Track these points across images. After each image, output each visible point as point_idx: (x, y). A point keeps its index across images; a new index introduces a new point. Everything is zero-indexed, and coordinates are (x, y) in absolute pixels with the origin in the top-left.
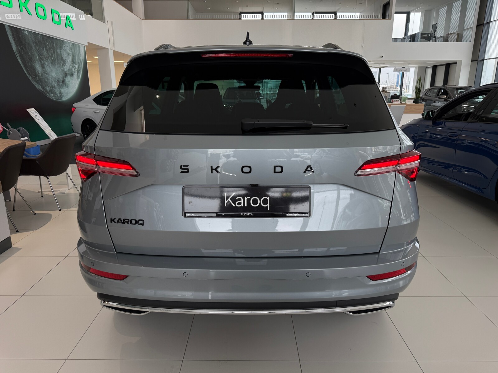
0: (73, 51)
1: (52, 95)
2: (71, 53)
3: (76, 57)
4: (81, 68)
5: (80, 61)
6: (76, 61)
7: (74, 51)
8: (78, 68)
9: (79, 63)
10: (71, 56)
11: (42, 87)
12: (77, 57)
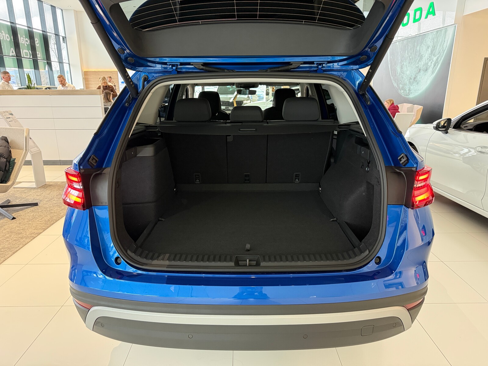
0: (435, 41)
1: (403, 91)
2: (432, 44)
4: (441, 59)
5: (441, 50)
8: (437, 59)
9: (439, 52)
11: (397, 85)
12: (438, 47)
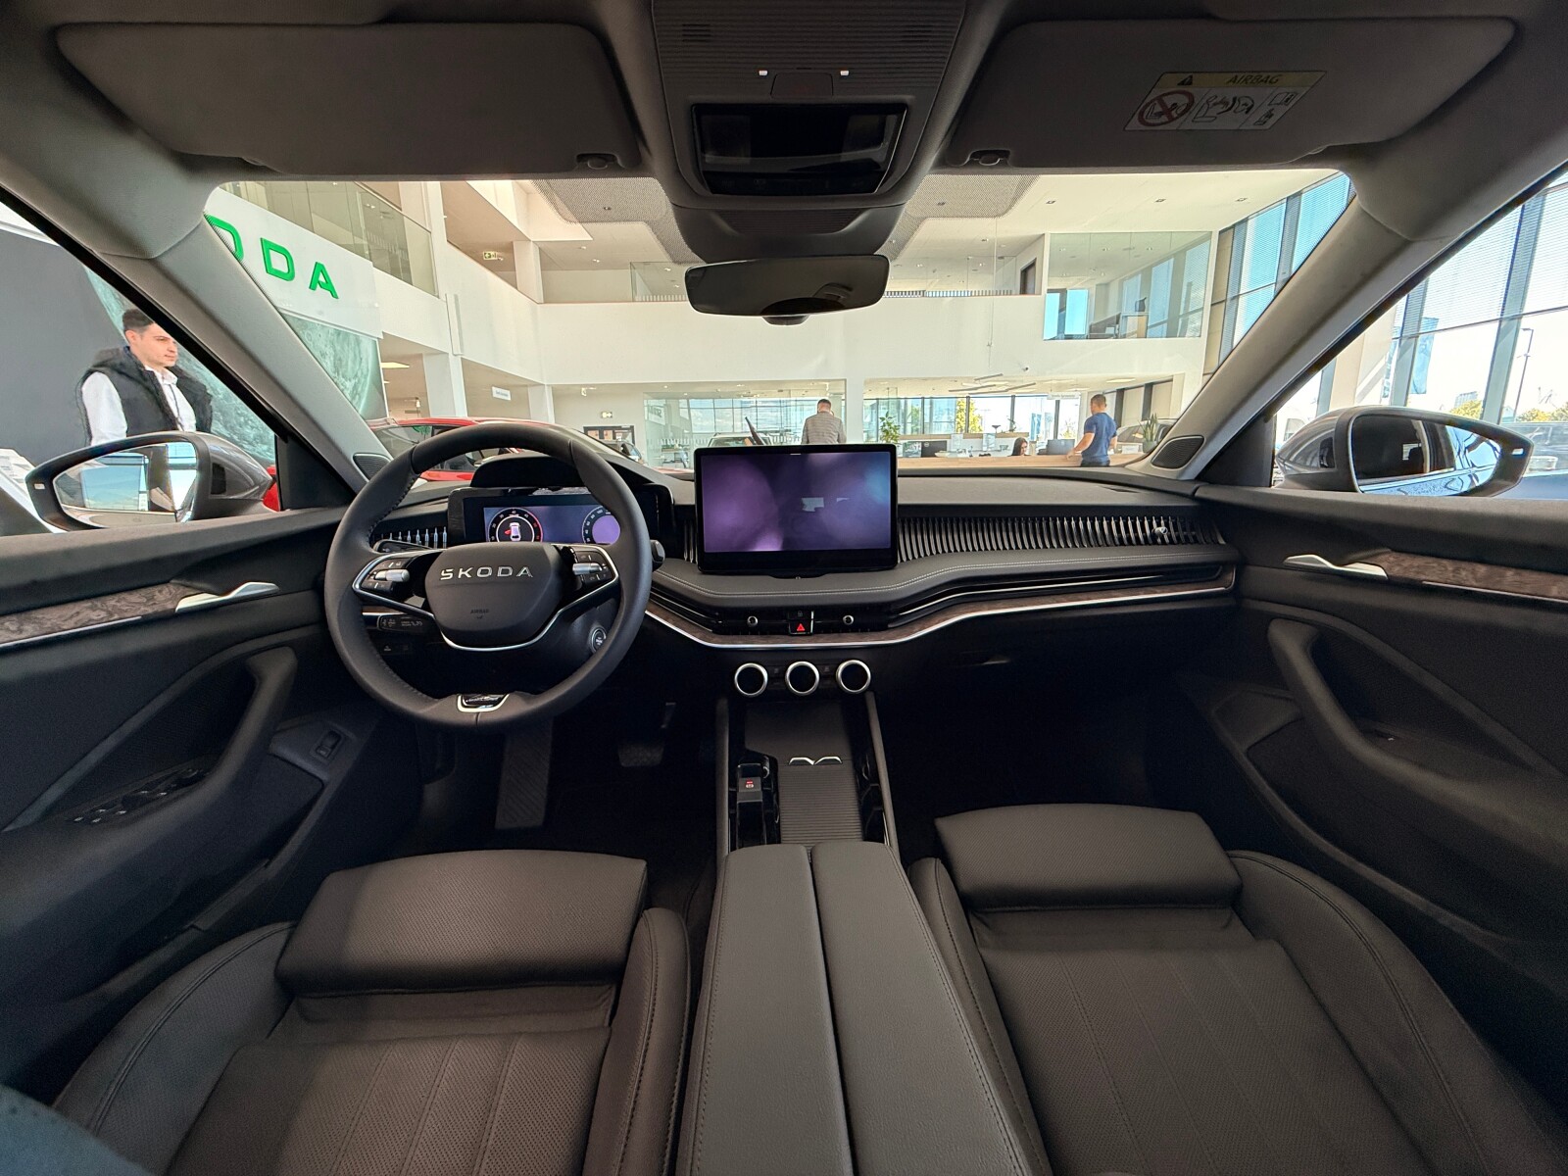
0: (338, 348)
2: (332, 351)
3: (347, 362)
4: (363, 390)
5: (359, 374)
6: (346, 371)
7: (343, 348)
8: (355, 387)
9: (356, 376)
10: (332, 359)
12: (350, 363)
